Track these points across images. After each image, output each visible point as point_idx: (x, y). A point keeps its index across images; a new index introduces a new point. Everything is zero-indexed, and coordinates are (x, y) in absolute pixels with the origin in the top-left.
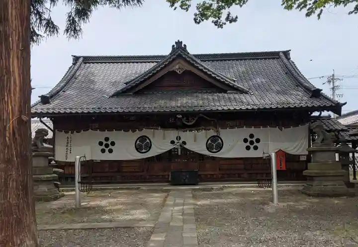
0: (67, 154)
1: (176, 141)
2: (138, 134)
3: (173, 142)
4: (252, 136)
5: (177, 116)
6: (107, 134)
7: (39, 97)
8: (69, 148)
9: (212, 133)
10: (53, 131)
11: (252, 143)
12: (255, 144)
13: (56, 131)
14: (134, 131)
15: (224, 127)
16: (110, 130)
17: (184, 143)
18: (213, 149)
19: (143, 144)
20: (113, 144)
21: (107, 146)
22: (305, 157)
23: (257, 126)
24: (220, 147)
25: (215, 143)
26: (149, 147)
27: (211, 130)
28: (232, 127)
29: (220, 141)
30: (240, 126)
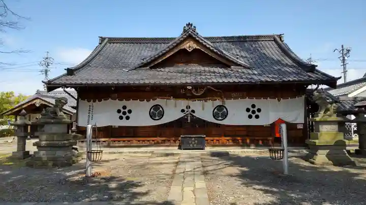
0: (89, 120)
1: (186, 110)
2: (152, 103)
3: (183, 111)
4: (253, 106)
5: (188, 87)
6: (124, 102)
7: (65, 69)
8: (91, 115)
9: (218, 102)
10: (77, 100)
11: (254, 112)
12: (257, 113)
13: (80, 100)
14: (148, 101)
15: (229, 98)
16: (128, 99)
17: (193, 111)
18: (218, 117)
19: (156, 112)
20: (130, 111)
21: (124, 113)
22: (302, 125)
23: (258, 97)
24: (225, 116)
25: (221, 112)
26: (162, 115)
27: (217, 100)
28: (236, 98)
29: (225, 110)
30: (243, 97)
